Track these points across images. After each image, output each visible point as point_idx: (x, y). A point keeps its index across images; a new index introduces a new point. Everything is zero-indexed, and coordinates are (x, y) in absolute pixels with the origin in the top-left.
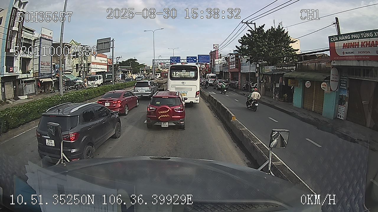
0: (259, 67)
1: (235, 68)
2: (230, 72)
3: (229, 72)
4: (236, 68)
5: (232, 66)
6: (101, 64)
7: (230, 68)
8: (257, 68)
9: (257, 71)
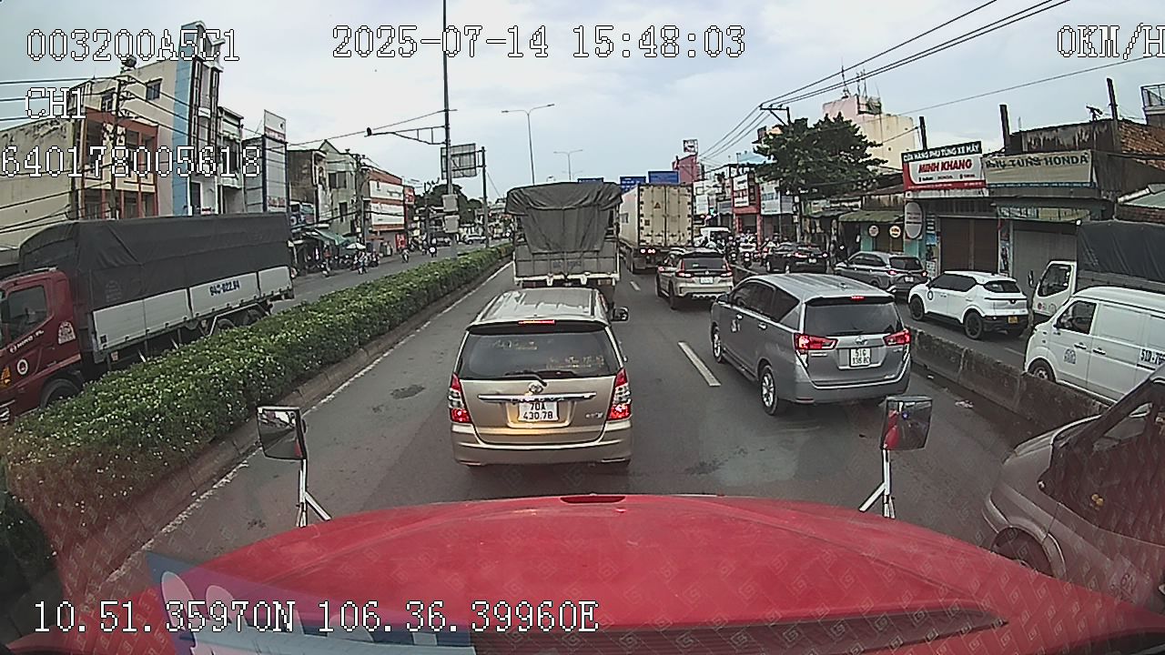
0: (800, 203)
1: (747, 204)
2: (736, 215)
3: (732, 215)
4: (750, 204)
5: (740, 199)
6: (390, 202)
7: (736, 205)
8: (795, 204)
9: (795, 210)
